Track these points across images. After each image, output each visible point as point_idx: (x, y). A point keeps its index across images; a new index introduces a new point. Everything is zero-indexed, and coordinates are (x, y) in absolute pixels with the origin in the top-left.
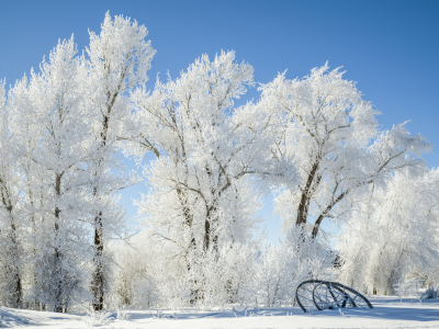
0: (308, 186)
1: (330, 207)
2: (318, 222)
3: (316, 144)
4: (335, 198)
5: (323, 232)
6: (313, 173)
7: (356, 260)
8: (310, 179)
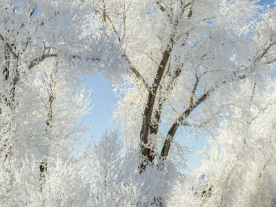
0: (157, 81)
1: (187, 112)
2: (172, 132)
3: (166, 21)
4: (195, 100)
5: (179, 146)
6: (164, 62)
7: (225, 185)
8: (160, 72)
